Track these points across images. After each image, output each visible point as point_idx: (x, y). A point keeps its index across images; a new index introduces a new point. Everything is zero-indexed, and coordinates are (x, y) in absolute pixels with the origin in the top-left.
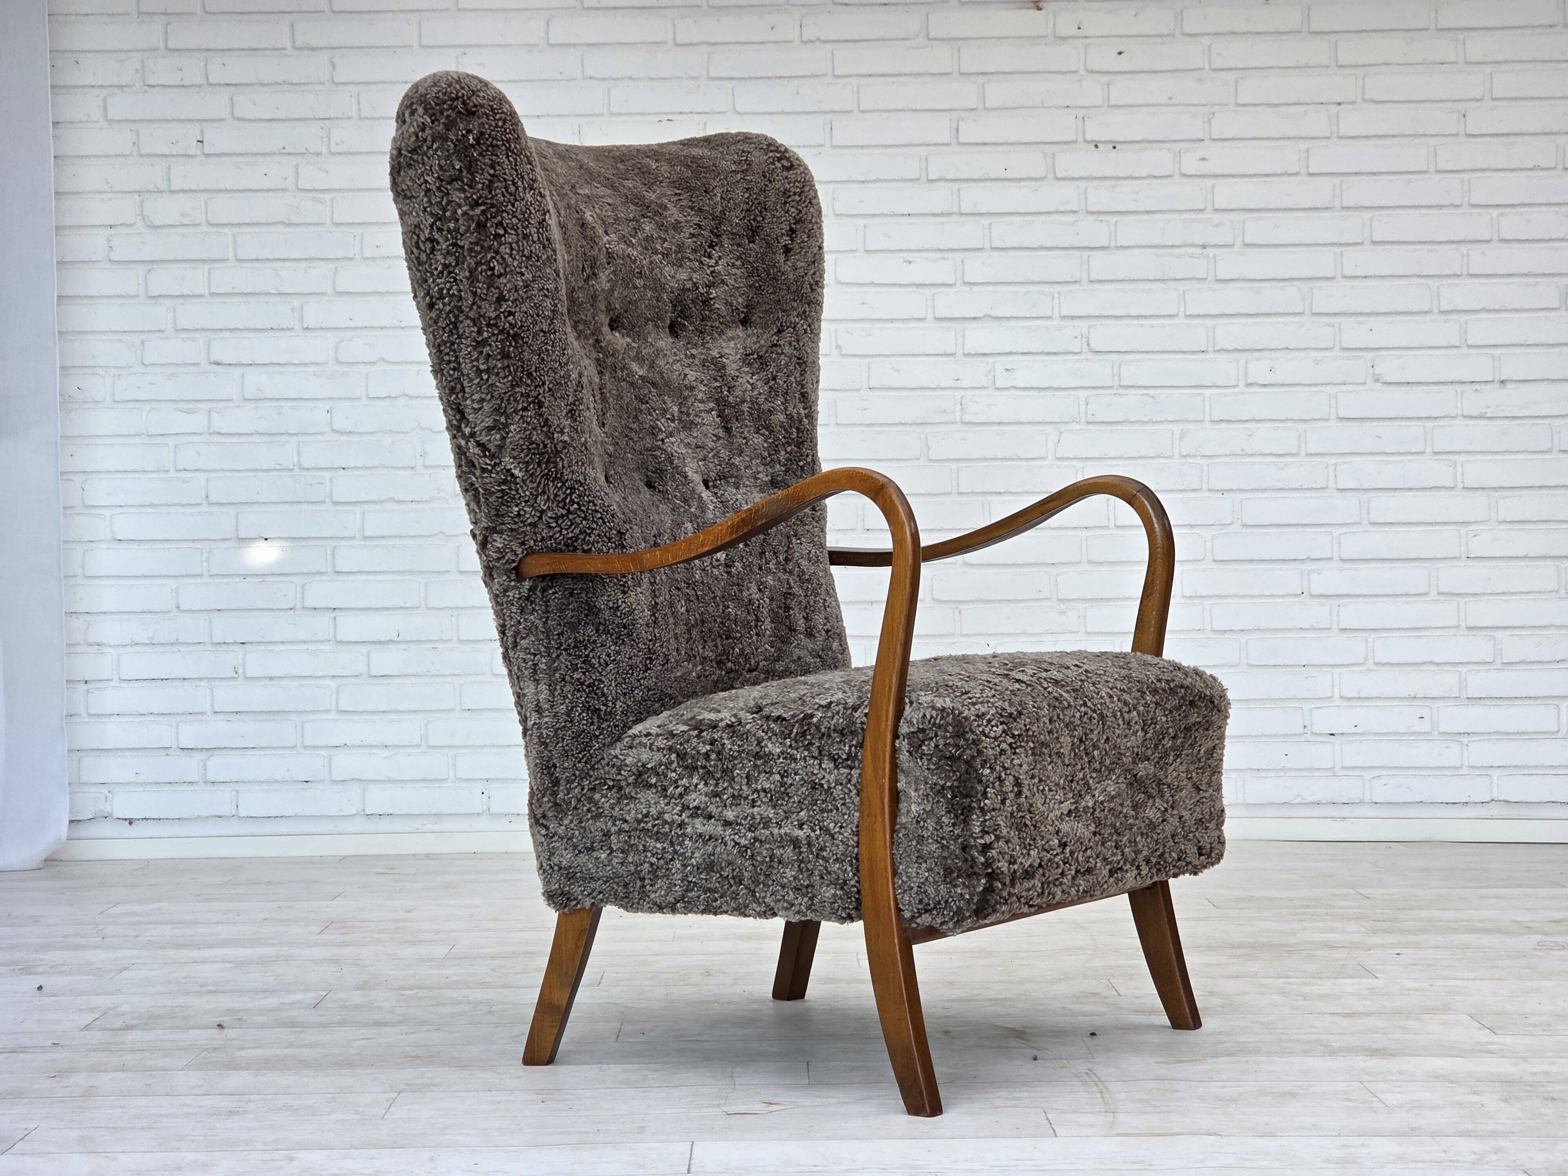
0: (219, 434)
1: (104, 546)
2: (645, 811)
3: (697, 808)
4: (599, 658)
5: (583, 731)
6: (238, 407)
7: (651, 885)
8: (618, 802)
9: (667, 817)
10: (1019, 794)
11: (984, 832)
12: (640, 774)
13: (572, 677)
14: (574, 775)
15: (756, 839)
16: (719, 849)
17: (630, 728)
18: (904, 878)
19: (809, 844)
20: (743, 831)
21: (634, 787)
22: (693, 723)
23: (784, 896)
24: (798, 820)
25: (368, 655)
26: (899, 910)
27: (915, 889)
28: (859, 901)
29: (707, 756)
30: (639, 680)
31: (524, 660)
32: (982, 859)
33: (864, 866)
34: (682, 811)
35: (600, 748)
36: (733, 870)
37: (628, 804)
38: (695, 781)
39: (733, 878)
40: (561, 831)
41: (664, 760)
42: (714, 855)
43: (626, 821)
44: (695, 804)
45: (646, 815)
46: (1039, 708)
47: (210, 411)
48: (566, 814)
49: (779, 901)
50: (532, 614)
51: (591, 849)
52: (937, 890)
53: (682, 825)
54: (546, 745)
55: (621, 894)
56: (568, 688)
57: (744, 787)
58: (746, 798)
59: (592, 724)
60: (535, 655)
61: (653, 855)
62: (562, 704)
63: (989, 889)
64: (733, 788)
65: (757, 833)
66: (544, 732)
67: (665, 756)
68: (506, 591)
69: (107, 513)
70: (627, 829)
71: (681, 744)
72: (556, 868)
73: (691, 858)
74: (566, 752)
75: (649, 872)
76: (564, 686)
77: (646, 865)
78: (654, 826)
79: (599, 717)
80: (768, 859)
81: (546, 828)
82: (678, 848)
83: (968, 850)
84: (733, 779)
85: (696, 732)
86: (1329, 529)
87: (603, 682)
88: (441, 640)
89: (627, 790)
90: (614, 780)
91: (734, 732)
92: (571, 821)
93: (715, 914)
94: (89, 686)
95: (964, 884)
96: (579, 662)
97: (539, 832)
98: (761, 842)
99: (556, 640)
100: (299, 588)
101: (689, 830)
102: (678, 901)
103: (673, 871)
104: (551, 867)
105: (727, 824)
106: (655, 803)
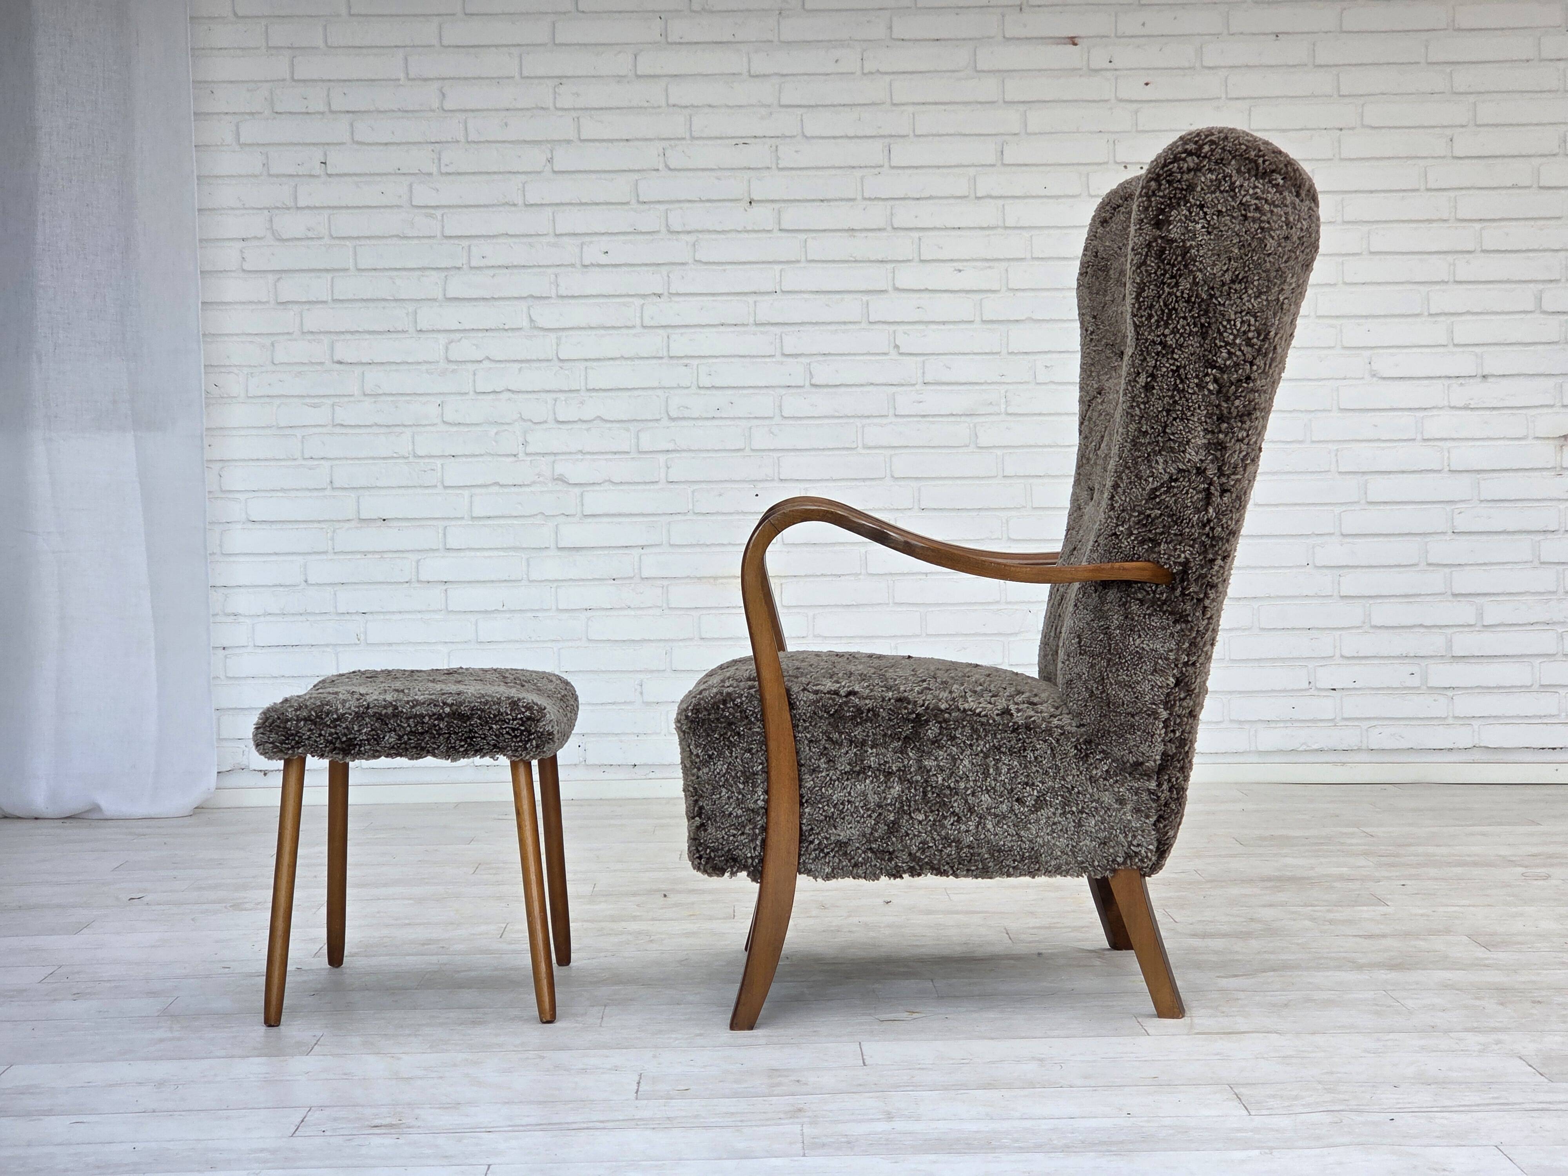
0: (342, 425)
1: (240, 526)
6: (359, 401)
47: (333, 405)
69: (242, 497)
86: (1331, 508)
94: (226, 652)
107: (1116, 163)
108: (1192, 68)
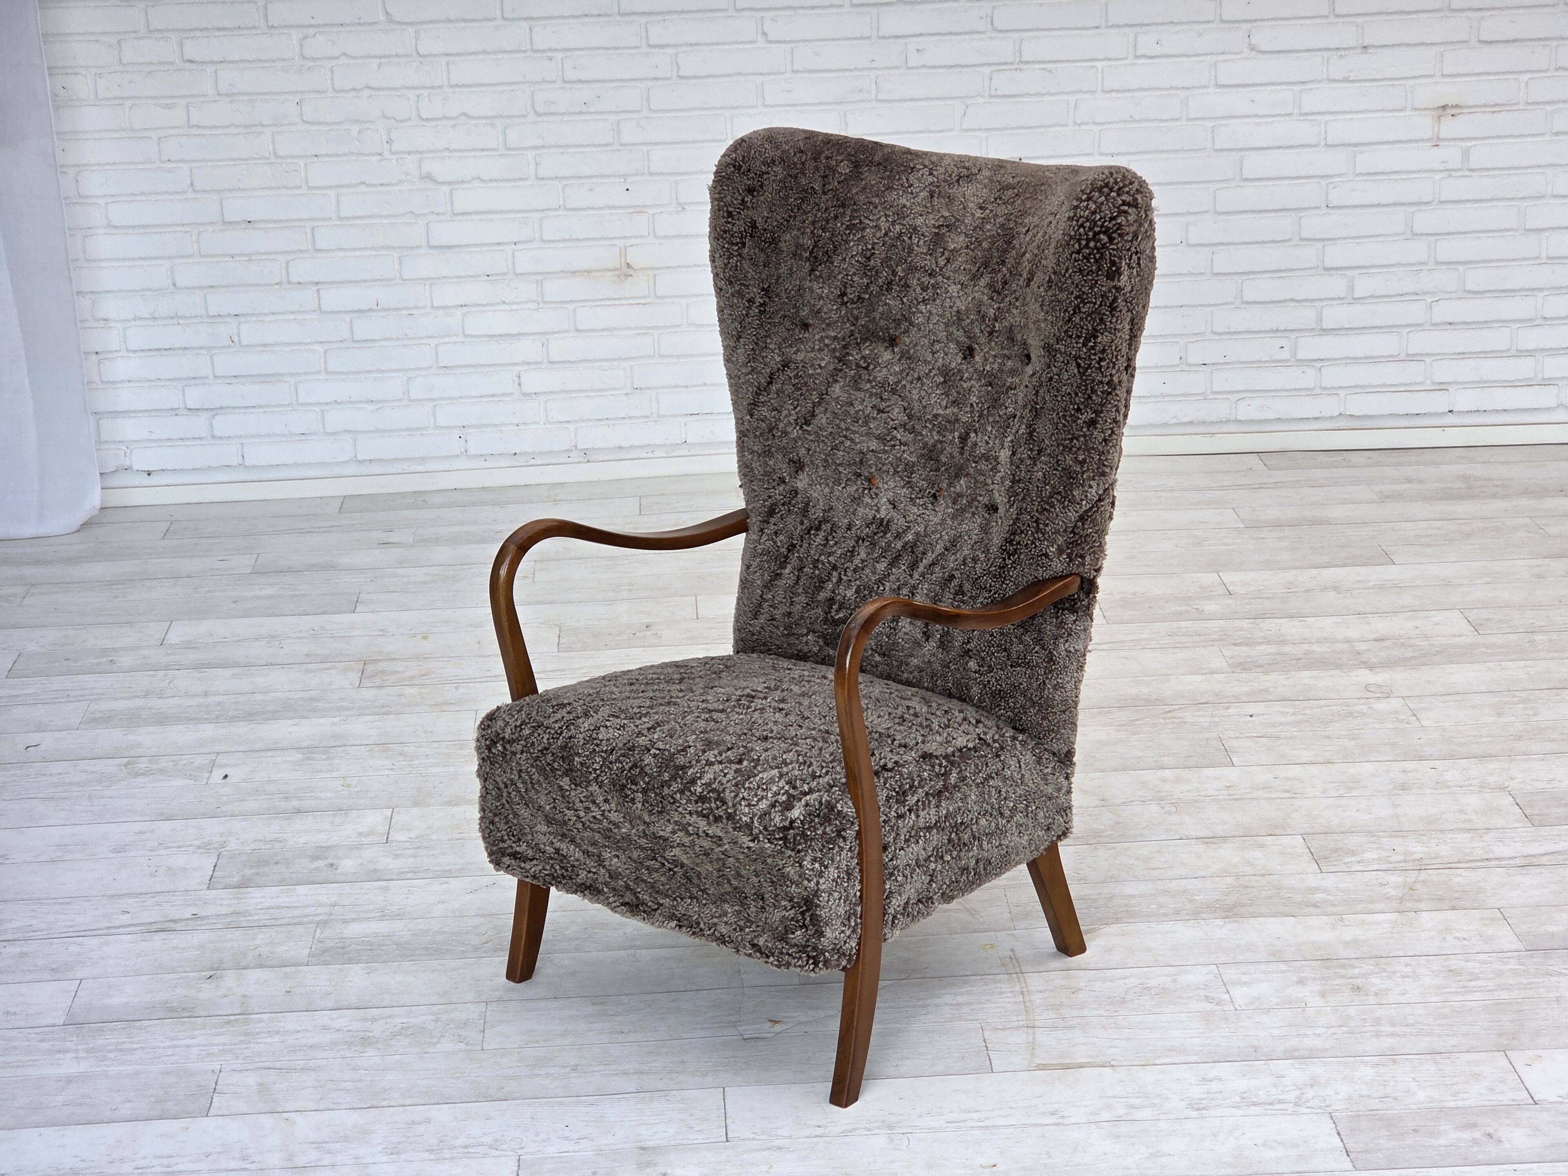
0: (198, 126)
1: (101, 231)
6: (214, 101)
25: (351, 322)
47: (188, 106)
69: (102, 202)
88: (417, 308)
94: (101, 357)
100: (283, 265)
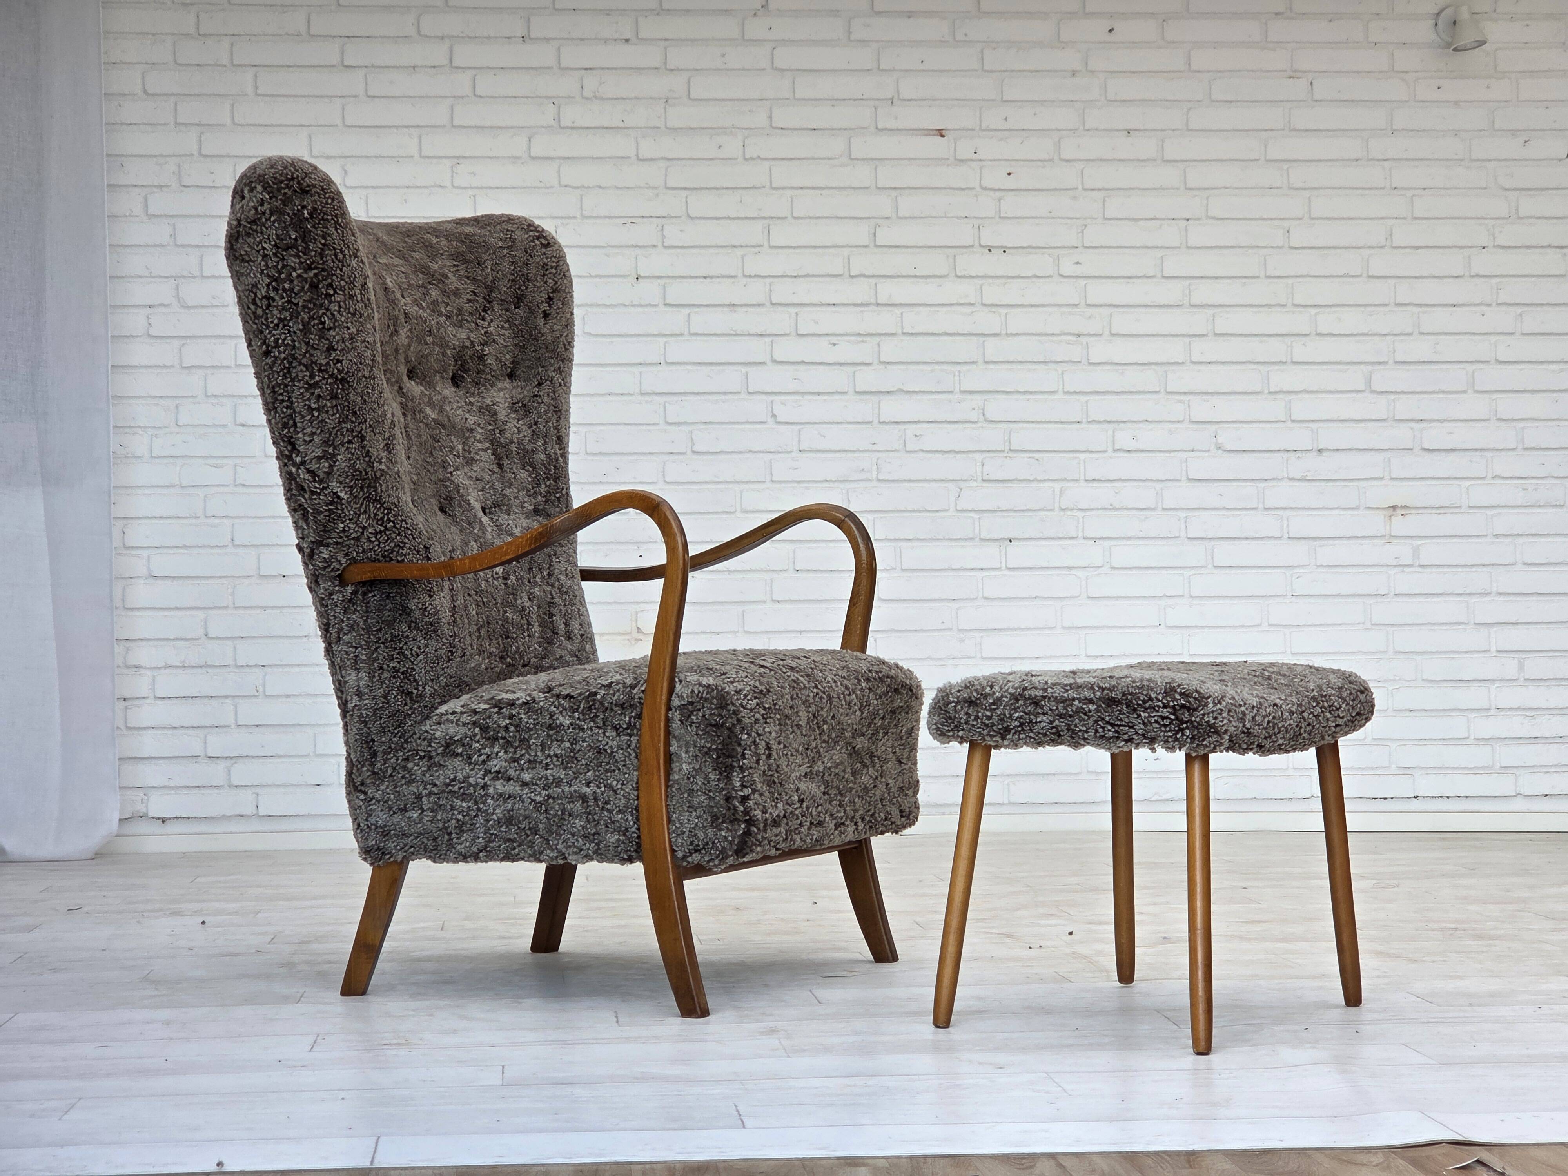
2: (452, 776)
3: (498, 772)
4: (411, 650)
5: (398, 711)
7: (458, 838)
8: (429, 770)
9: (471, 780)
10: (769, 756)
11: (743, 786)
12: (448, 745)
13: (388, 666)
14: (390, 747)
15: (549, 796)
16: (517, 806)
17: (436, 708)
18: (677, 825)
19: (596, 799)
20: (539, 790)
21: (443, 756)
22: (494, 702)
23: (574, 843)
24: (585, 780)
26: (673, 851)
27: (687, 833)
28: (639, 845)
29: (506, 728)
30: (443, 669)
31: (347, 652)
32: (742, 809)
33: (643, 816)
34: (484, 776)
35: (412, 725)
36: (530, 823)
37: (437, 771)
38: (496, 750)
39: (530, 829)
40: (378, 795)
41: (469, 733)
42: (512, 810)
43: (435, 785)
44: (497, 768)
45: (454, 780)
46: (782, 687)
48: (383, 781)
49: (570, 847)
50: (354, 614)
51: (405, 810)
52: (706, 834)
53: (484, 787)
54: (366, 723)
55: (431, 847)
56: (385, 675)
57: (539, 754)
58: (541, 763)
59: (406, 705)
60: (356, 648)
61: (459, 813)
62: (379, 689)
63: (747, 833)
64: (530, 755)
65: (551, 791)
66: (364, 712)
67: (469, 729)
68: (331, 595)
70: (436, 792)
71: (483, 719)
72: (373, 827)
73: (493, 814)
74: (384, 728)
75: (456, 827)
76: (382, 673)
77: (453, 822)
78: (460, 788)
79: (411, 699)
80: (560, 813)
81: (365, 793)
82: (481, 806)
83: (730, 800)
84: (529, 747)
85: (496, 709)
87: (415, 670)
89: (436, 760)
90: (425, 751)
91: (529, 709)
92: (387, 787)
93: (513, 861)
95: (727, 828)
96: (394, 653)
97: (357, 797)
98: (554, 798)
99: (374, 635)
101: (491, 791)
102: (481, 851)
103: (478, 825)
104: (368, 827)
105: (525, 784)
106: (462, 769)
107: (981, 246)
108: (1052, 160)
